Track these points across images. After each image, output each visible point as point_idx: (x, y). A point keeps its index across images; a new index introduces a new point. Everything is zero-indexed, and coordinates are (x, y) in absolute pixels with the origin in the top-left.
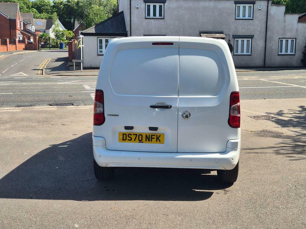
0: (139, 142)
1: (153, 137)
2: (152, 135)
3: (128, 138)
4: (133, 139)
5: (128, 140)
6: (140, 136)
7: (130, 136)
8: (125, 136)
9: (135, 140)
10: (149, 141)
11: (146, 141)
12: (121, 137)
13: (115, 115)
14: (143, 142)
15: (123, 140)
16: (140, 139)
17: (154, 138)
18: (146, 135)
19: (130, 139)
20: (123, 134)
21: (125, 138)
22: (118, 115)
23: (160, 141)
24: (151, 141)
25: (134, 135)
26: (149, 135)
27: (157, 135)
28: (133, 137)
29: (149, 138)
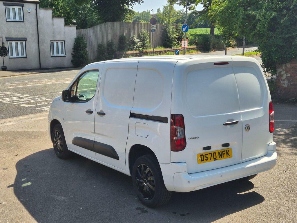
0: (215, 160)
1: (224, 153)
2: (223, 151)
3: (205, 158)
4: (209, 158)
5: (206, 160)
6: (215, 154)
7: (206, 156)
8: (202, 156)
9: (211, 159)
10: (221, 157)
11: (219, 158)
12: (200, 158)
13: (196, 138)
14: (217, 160)
15: (202, 161)
16: (215, 157)
17: (225, 154)
18: (219, 152)
19: (207, 159)
20: (201, 155)
21: (202, 159)
23: (229, 156)
24: (223, 157)
25: (209, 154)
26: (221, 152)
27: (226, 151)
28: (209, 156)
29: (221, 154)
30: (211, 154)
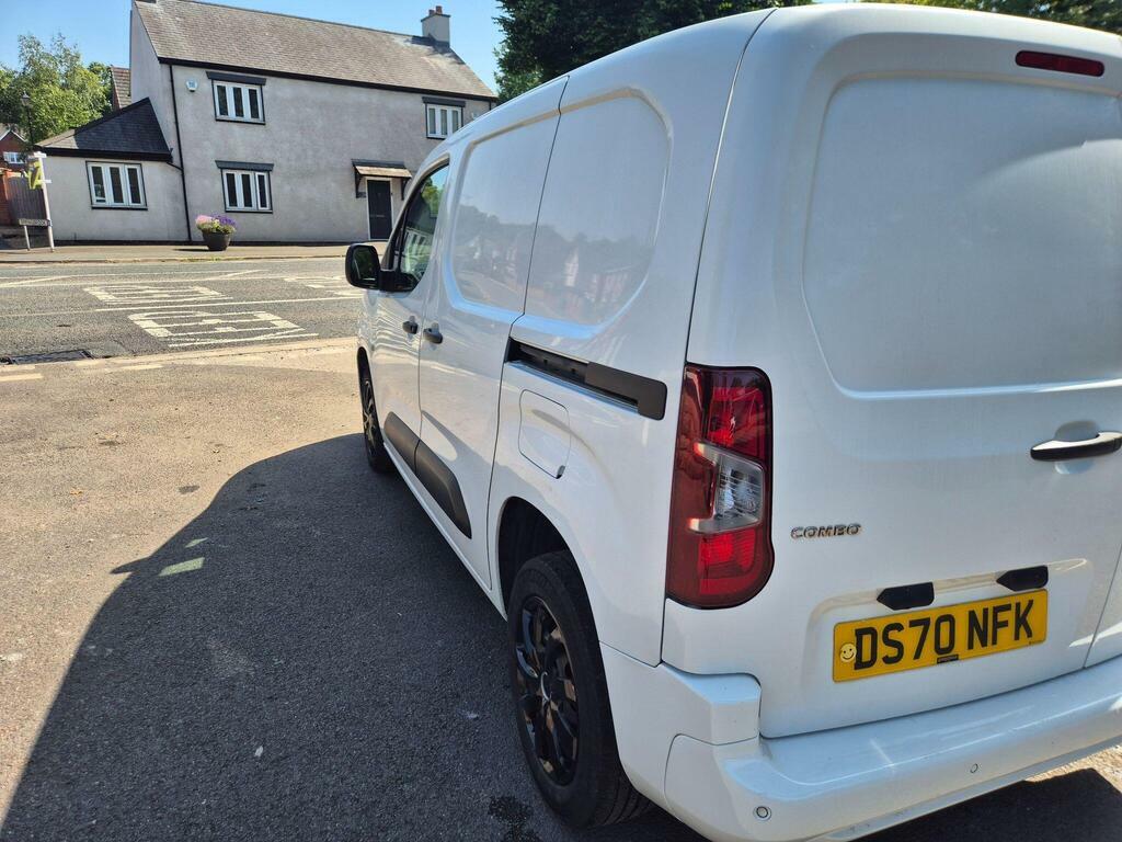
0: (940, 662)
1: (1002, 616)
2: (997, 610)
3: (884, 650)
4: (909, 649)
5: (887, 660)
6: (945, 627)
7: (893, 635)
8: (867, 639)
9: (917, 656)
10: (984, 644)
11: (971, 646)
12: (850, 651)
13: (840, 530)
14: (955, 658)
15: (860, 664)
16: (945, 643)
17: (1005, 624)
18: (972, 615)
19: (893, 652)
20: (860, 633)
21: (866, 656)
22: (855, 529)
23: (1029, 634)
24: (994, 642)
25: (913, 624)
26: (986, 611)
27: (1018, 605)
28: (909, 637)
29: (984, 628)
30: (920, 629)
